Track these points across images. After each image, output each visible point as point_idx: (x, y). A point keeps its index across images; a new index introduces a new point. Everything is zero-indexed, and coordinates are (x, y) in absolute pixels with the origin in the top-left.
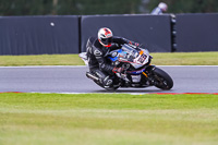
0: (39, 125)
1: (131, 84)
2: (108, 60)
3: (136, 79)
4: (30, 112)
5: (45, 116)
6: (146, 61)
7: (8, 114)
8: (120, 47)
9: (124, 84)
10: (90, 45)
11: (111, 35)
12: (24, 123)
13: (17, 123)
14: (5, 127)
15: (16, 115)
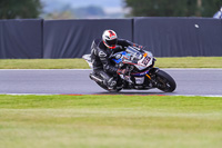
0: (183, 128)
1: (134, 86)
2: (112, 61)
3: (139, 80)
4: (174, 115)
5: (189, 120)
6: (150, 63)
7: (150, 118)
8: (124, 50)
9: (127, 86)
10: (95, 47)
11: (115, 37)
12: (168, 127)
13: (160, 127)
14: (148, 131)
15: (159, 119)
